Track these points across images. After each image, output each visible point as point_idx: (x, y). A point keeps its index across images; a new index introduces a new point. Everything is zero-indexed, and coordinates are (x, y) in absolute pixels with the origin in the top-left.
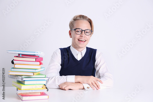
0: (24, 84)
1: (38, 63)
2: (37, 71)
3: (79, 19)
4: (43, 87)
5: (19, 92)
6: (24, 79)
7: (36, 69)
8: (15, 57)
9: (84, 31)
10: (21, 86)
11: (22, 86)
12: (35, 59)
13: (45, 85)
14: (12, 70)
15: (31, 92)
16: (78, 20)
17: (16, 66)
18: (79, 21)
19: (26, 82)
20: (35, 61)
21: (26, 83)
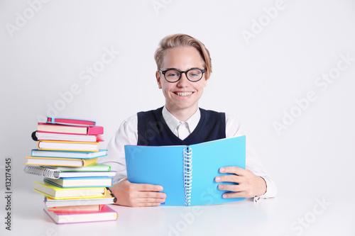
0: (61, 187)
1: (94, 138)
2: (90, 156)
3: (172, 45)
4: (103, 194)
5: (50, 204)
6: (61, 175)
7: (87, 152)
8: (39, 124)
9: (186, 73)
10: (55, 191)
11: (57, 190)
12: (86, 129)
13: (108, 188)
14: (34, 154)
15: (79, 204)
16: (170, 47)
17: (43, 145)
18: (171, 50)
19: (64, 181)
20: (86, 133)
21: (65, 183)
